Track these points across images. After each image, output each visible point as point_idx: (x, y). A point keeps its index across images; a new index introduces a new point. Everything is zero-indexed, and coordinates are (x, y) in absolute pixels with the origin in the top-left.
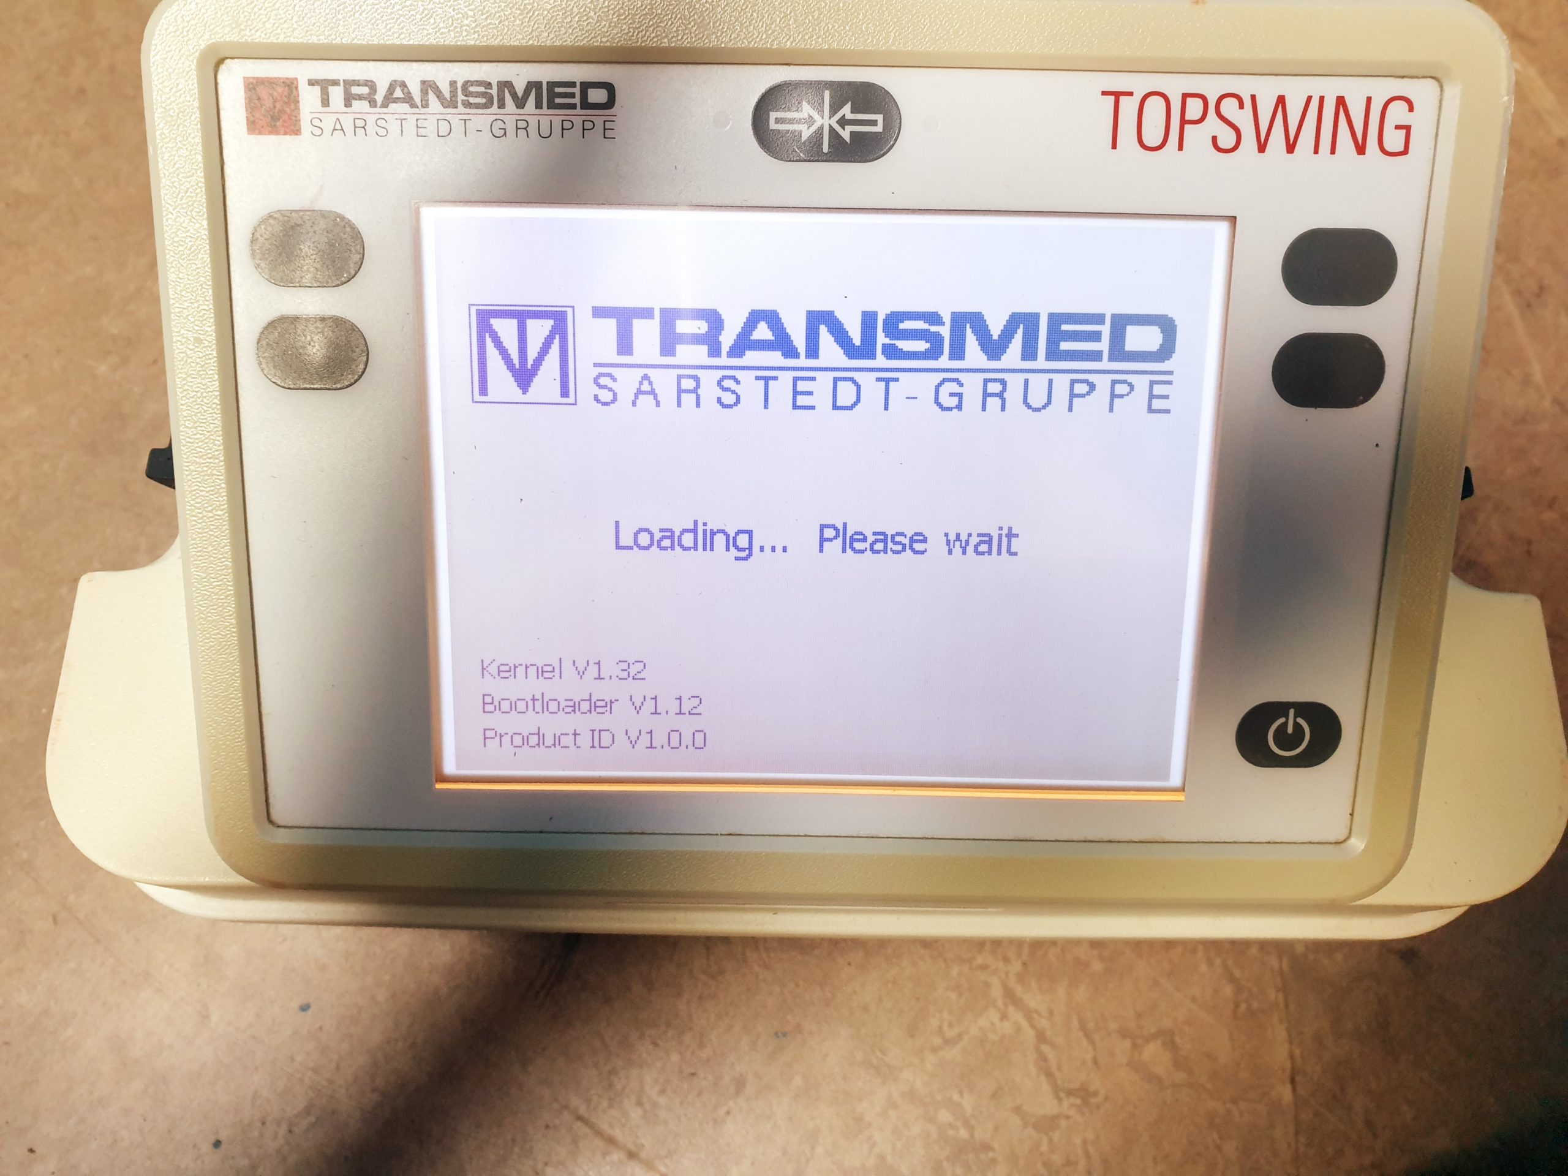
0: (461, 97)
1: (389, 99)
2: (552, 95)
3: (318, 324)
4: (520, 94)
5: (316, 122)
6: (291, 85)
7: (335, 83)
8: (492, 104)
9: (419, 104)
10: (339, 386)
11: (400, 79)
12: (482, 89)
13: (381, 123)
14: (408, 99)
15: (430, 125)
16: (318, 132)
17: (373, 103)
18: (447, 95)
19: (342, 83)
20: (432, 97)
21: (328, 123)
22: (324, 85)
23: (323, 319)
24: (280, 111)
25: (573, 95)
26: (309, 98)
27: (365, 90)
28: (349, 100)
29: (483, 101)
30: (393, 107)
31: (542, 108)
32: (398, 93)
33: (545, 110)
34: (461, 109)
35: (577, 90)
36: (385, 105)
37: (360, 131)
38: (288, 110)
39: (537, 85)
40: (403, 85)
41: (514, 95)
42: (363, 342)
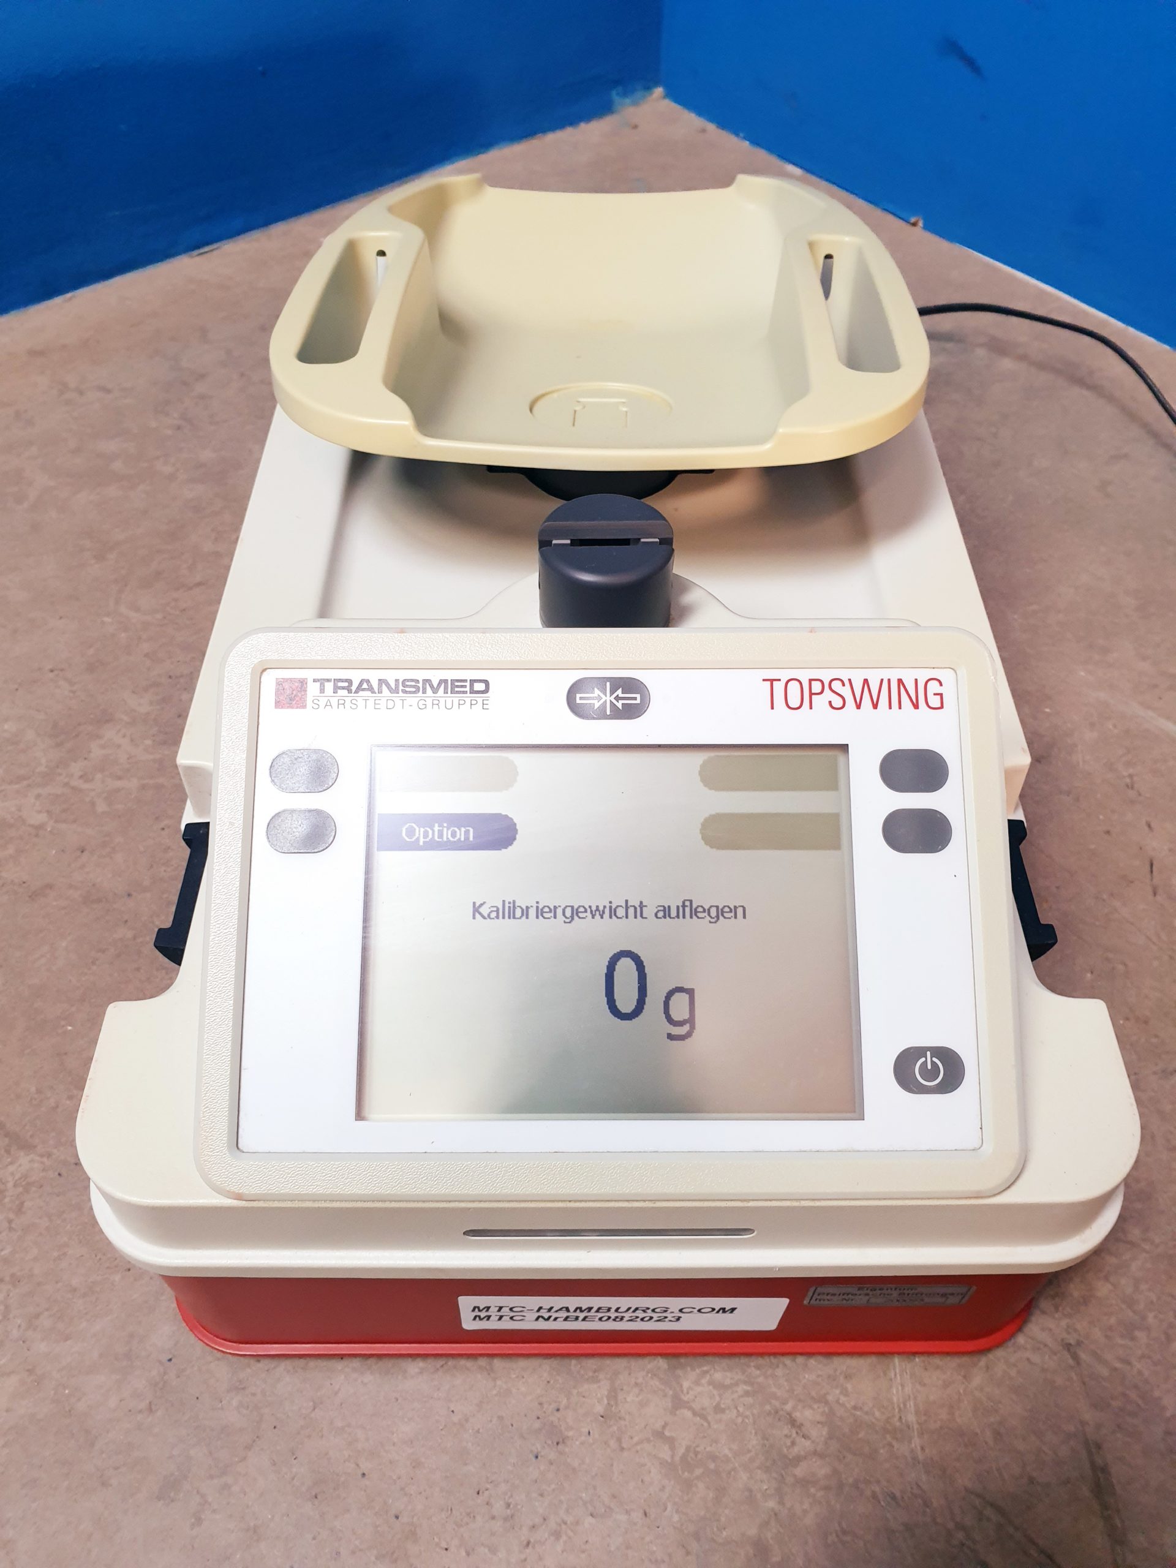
0: (401, 687)
1: (359, 688)
2: (453, 686)
3: (307, 814)
4: (435, 686)
5: (315, 701)
6: (303, 682)
7: (328, 680)
8: (419, 691)
9: (377, 691)
10: (316, 851)
11: (366, 678)
12: (413, 684)
13: (354, 702)
14: (371, 689)
15: (383, 702)
16: (317, 706)
17: (350, 691)
18: (393, 686)
19: (333, 680)
20: (384, 687)
21: (323, 701)
22: (322, 682)
23: (310, 811)
24: (295, 696)
25: (465, 686)
26: (313, 689)
27: (346, 684)
28: (336, 689)
29: (414, 690)
30: (361, 693)
31: (447, 693)
32: (365, 686)
33: (449, 694)
34: (401, 694)
35: (468, 684)
36: (356, 692)
37: (341, 707)
38: (300, 695)
39: (446, 681)
40: (368, 681)
41: (432, 686)
42: (333, 824)
